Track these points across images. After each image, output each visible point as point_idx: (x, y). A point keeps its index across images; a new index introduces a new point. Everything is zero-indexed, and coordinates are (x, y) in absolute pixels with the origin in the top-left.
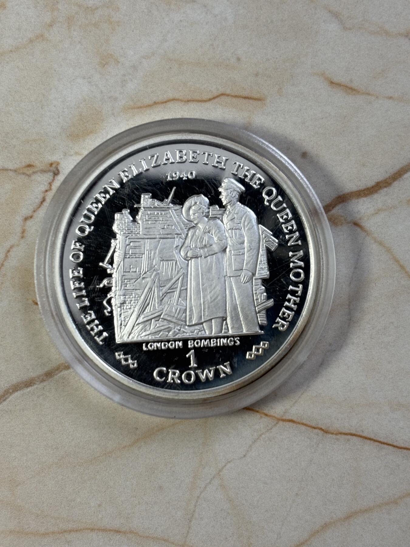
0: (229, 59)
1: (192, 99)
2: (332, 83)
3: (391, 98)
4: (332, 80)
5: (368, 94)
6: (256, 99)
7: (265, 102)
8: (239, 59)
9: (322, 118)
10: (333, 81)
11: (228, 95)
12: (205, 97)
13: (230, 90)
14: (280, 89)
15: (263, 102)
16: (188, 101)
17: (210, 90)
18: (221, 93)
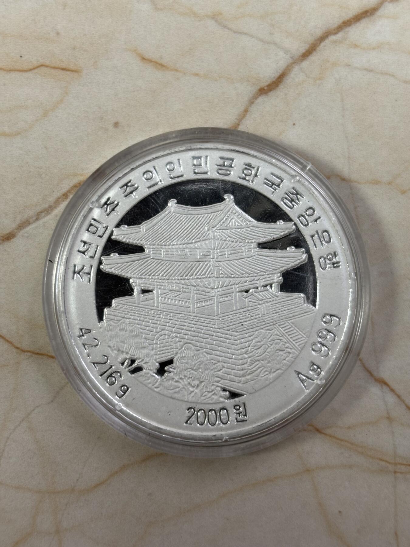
0: (49, 33)
1: (14, 69)
2: (143, 59)
3: (197, 75)
4: (143, 56)
5: (177, 70)
6: (73, 71)
7: (82, 74)
8: (58, 34)
9: (134, 91)
10: (145, 57)
11: (47, 66)
12: (26, 68)
13: (50, 62)
14: (96, 62)
15: (80, 74)
16: (11, 70)
17: (31, 62)
18: (40, 64)
